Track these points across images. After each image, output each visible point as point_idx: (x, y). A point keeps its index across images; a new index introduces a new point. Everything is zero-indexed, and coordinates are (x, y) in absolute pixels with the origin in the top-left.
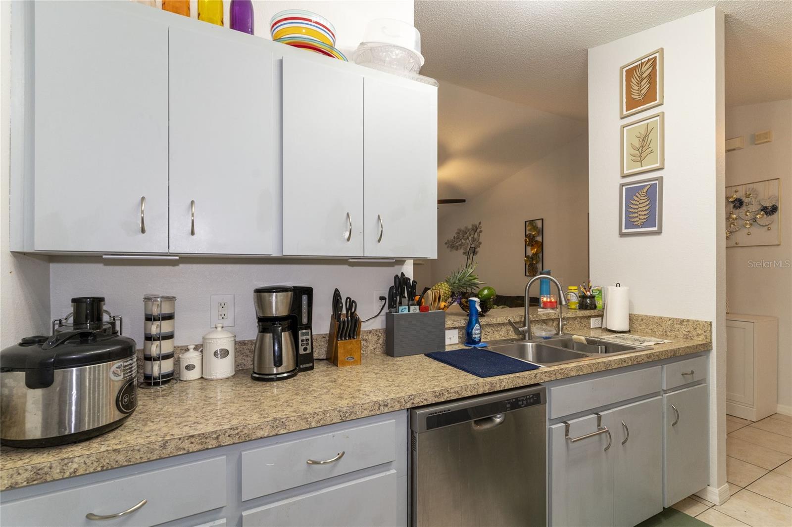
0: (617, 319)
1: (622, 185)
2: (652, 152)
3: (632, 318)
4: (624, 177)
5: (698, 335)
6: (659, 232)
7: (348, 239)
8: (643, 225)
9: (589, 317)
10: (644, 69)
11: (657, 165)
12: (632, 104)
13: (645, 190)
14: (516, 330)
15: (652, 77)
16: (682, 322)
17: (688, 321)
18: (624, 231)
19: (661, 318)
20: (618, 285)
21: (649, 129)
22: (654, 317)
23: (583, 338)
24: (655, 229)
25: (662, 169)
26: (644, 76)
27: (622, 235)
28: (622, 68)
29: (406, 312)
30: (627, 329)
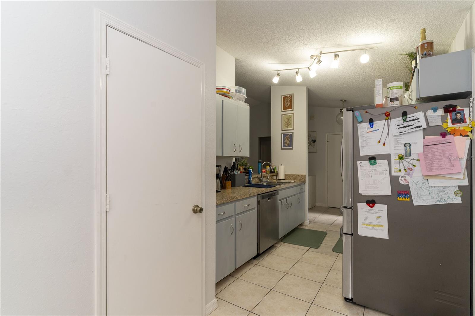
0: (281, 176)
1: (282, 133)
2: (290, 124)
3: (286, 175)
4: (282, 131)
5: (303, 179)
6: (292, 149)
7: (235, 151)
8: (288, 147)
9: (273, 176)
10: (288, 98)
11: (292, 129)
12: (285, 108)
13: (289, 136)
14: (260, 180)
15: (291, 101)
16: (298, 175)
17: (300, 175)
18: (283, 148)
19: (293, 175)
20: (282, 165)
21: (290, 117)
22: (291, 175)
23: (276, 181)
24: (291, 148)
25: (293, 130)
26: (288, 100)
27: (282, 149)
28: (282, 96)
29: (237, 173)
30: (284, 179)
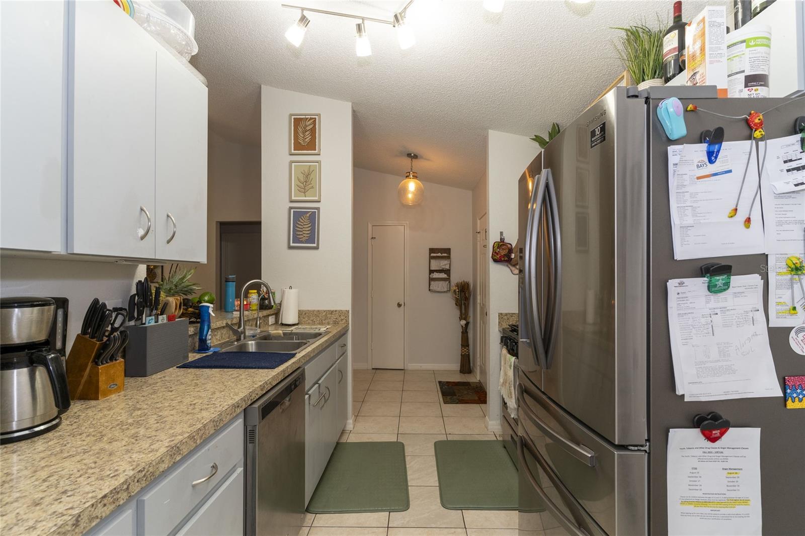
0: (290, 316)
1: (291, 208)
2: (312, 187)
3: (301, 313)
4: (292, 202)
5: (342, 320)
6: (317, 248)
7: (142, 238)
8: (306, 242)
9: (269, 315)
10: (308, 123)
11: (316, 198)
12: (298, 146)
13: (308, 215)
15: (313, 131)
16: (332, 312)
17: (336, 311)
18: (292, 244)
19: (318, 311)
20: (291, 288)
21: (311, 171)
22: (314, 311)
23: (281, 332)
24: (315, 245)
25: (320, 202)
26: (308, 128)
27: (290, 248)
28: (291, 115)
29: (153, 323)
30: (296, 321)
